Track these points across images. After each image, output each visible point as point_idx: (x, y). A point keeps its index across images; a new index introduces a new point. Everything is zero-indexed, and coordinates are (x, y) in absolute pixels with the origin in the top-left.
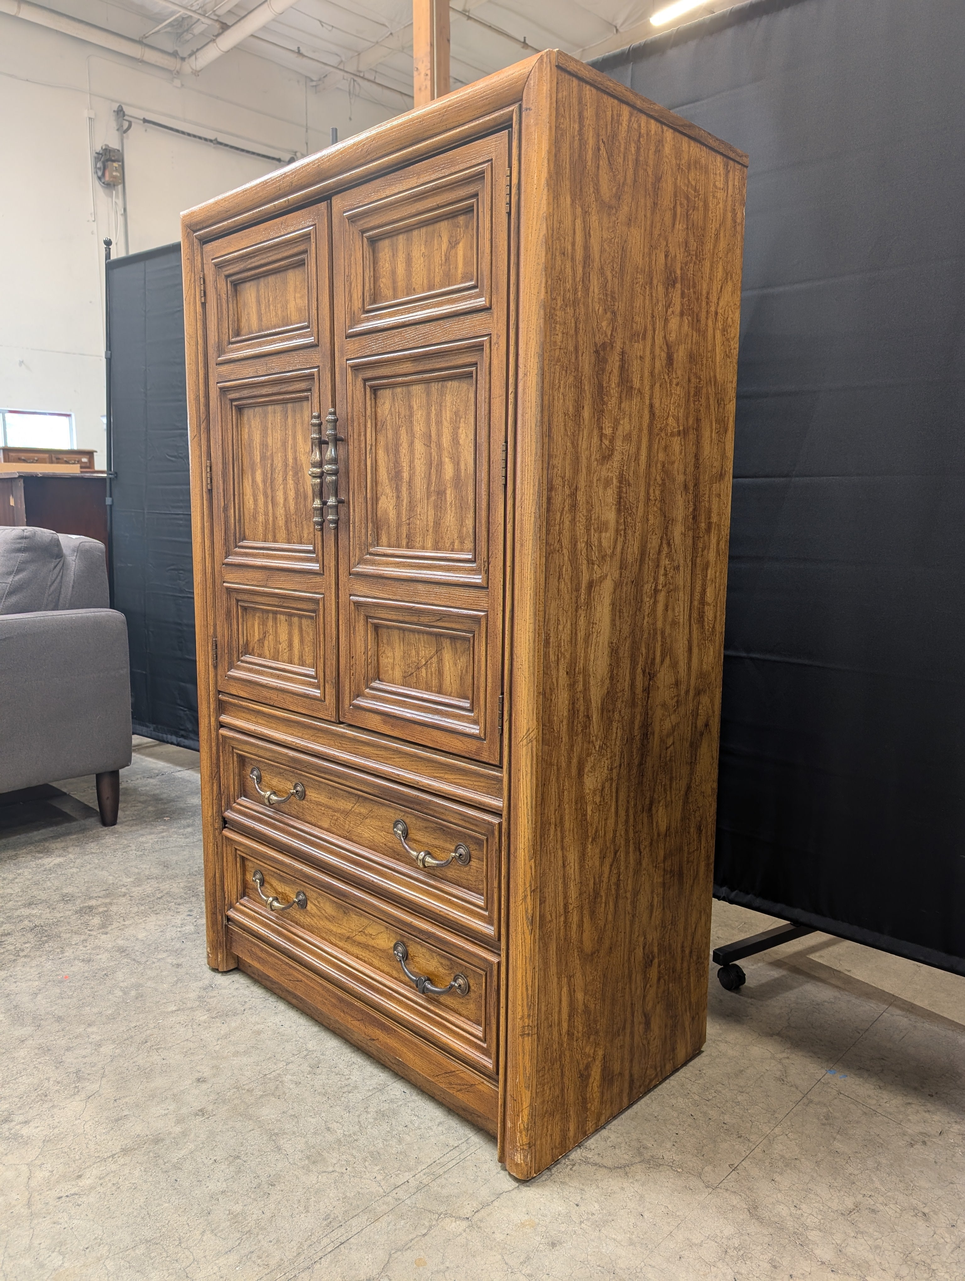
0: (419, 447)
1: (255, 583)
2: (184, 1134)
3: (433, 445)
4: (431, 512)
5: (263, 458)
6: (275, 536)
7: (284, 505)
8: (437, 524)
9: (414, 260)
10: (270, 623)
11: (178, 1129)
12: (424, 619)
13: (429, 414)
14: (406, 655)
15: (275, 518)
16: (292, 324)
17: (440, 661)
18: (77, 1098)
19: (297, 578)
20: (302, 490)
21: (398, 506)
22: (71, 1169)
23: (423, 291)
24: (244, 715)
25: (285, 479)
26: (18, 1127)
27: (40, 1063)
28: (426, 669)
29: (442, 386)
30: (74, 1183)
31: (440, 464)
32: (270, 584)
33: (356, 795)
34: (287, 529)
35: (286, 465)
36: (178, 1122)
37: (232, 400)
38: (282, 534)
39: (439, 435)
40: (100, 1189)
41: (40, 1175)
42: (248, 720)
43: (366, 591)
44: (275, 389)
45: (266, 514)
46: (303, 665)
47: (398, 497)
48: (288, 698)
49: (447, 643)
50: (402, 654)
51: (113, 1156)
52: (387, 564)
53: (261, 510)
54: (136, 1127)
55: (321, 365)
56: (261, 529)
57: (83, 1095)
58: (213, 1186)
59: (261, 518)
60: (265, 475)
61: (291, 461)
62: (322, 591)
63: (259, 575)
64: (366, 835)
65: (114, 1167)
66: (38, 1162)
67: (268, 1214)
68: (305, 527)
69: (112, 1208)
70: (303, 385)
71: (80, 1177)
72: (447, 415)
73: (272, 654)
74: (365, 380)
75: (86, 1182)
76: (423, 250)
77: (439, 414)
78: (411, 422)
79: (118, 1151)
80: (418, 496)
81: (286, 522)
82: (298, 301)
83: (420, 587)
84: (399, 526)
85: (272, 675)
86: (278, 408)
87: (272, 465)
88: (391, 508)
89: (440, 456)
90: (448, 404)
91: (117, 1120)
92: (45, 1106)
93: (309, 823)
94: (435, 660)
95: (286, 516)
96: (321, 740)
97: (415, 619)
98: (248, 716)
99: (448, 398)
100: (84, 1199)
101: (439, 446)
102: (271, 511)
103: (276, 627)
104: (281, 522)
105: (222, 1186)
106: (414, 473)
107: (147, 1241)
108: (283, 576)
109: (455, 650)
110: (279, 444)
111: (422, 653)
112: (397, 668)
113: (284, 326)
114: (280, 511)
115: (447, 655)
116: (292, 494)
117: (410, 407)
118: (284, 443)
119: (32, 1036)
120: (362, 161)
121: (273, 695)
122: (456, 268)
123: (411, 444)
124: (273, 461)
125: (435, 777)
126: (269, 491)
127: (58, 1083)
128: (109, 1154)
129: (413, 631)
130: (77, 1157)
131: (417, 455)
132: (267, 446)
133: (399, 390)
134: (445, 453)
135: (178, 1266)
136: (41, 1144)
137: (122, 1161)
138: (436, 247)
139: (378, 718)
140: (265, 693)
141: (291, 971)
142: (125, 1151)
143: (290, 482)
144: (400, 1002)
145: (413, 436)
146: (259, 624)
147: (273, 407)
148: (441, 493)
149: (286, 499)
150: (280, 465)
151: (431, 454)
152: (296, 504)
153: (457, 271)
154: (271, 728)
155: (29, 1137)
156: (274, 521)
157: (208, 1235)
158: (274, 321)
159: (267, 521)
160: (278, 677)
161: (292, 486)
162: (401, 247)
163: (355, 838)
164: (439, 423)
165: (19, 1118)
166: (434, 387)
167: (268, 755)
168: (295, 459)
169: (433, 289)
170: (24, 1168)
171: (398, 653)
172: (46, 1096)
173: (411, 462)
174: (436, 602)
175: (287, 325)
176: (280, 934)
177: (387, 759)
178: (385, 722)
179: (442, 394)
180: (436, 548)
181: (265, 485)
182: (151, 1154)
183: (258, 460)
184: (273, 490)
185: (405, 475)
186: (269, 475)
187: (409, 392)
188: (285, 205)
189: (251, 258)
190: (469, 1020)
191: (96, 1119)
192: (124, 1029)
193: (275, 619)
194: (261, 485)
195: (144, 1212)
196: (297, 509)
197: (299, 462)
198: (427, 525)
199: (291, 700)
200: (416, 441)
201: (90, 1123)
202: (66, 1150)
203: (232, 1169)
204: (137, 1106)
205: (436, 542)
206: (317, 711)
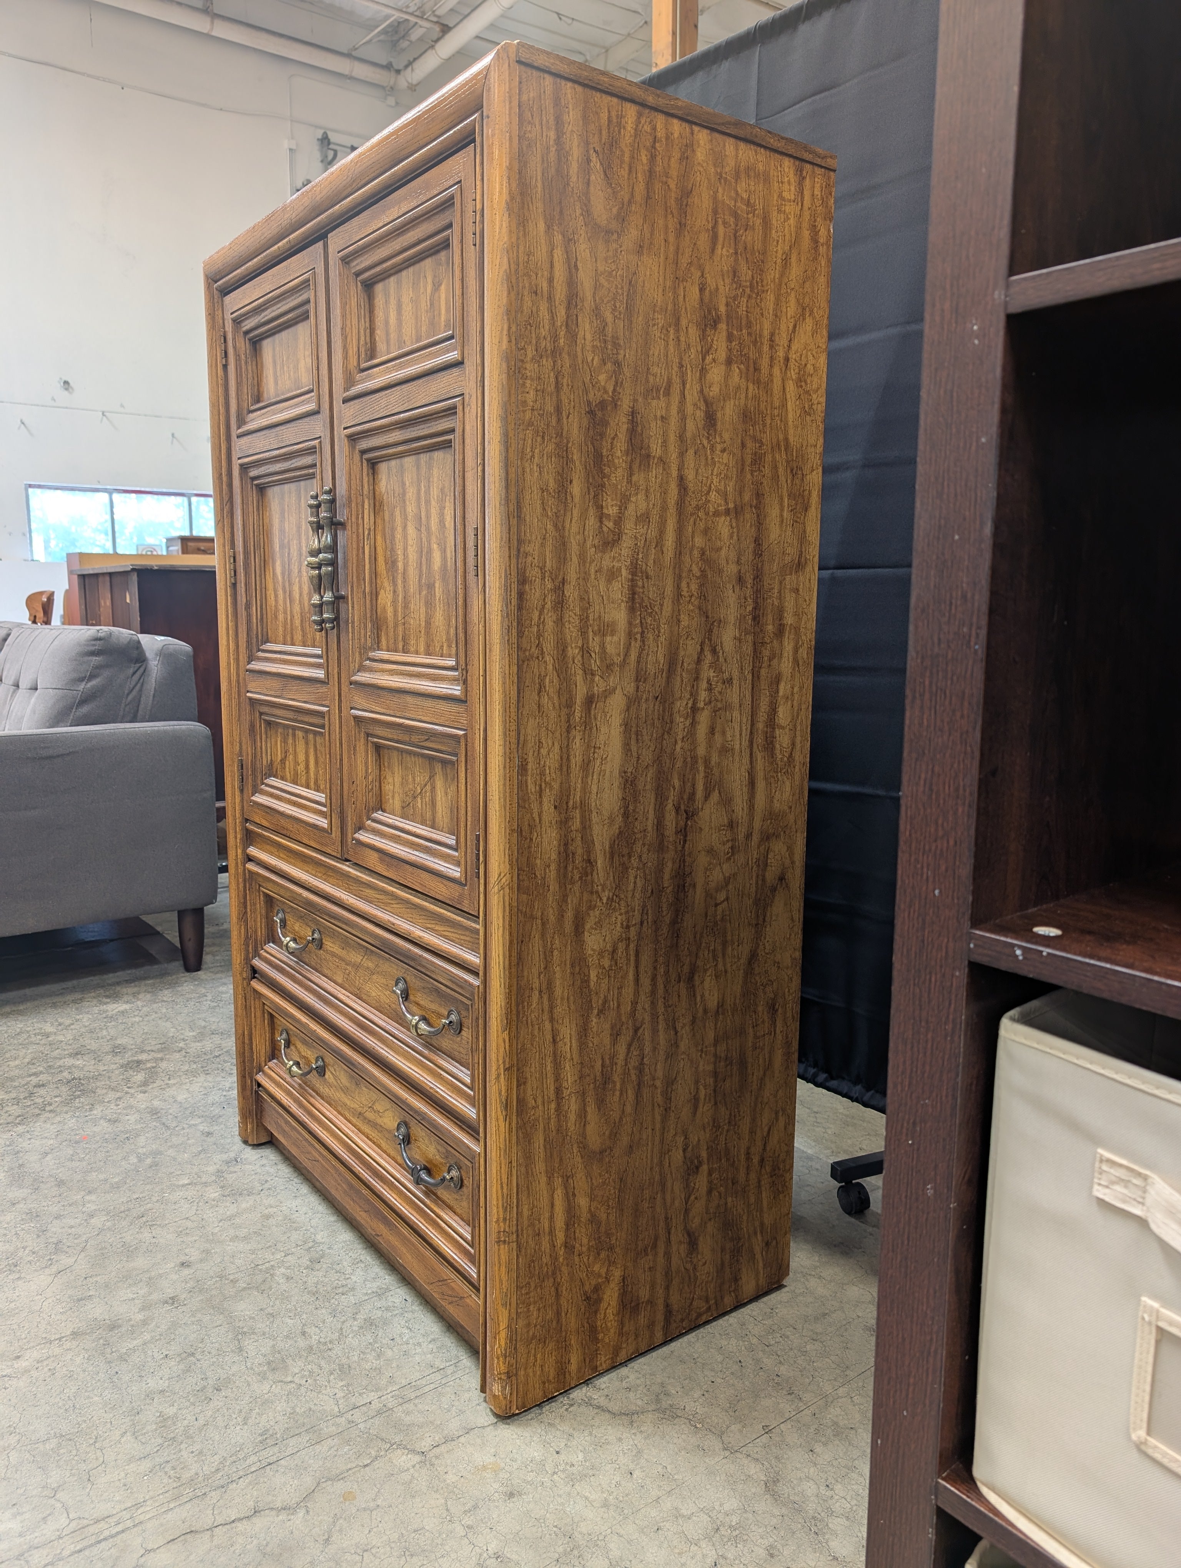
0: (411, 531)
1: (272, 693)
2: (145, 1323)
3: (423, 529)
4: (423, 610)
5: (282, 546)
6: (292, 639)
7: (300, 601)
8: (428, 623)
9: (404, 306)
10: (290, 740)
11: (140, 1317)
12: (415, 738)
13: (419, 491)
14: (404, 782)
15: (292, 617)
16: (301, 388)
17: (433, 789)
18: (47, 1271)
19: (307, 687)
21: (394, 602)
22: (12, 1349)
23: (412, 344)
25: (300, 571)
27: (23, 1229)
28: (421, 799)
29: (430, 458)
30: (9, 1363)
31: (430, 551)
32: (285, 694)
33: (364, 947)
34: (303, 630)
35: (300, 554)
36: (143, 1309)
37: (252, 479)
38: (298, 636)
39: (428, 517)
40: (34, 1373)
42: (269, 853)
43: (364, 703)
44: (288, 465)
45: (285, 613)
46: (318, 791)
47: (395, 592)
48: (301, 828)
49: (438, 767)
50: (400, 779)
51: (60, 1339)
52: (383, 672)
53: (281, 608)
54: (97, 1310)
55: (322, 435)
56: (281, 629)
57: (54, 1269)
58: (153, 1383)
59: (281, 617)
60: (283, 566)
61: (304, 549)
62: (327, 703)
63: (275, 683)
64: (374, 994)
65: (57, 1351)
67: (201, 1421)
69: (39, 1395)
70: (307, 460)
71: (18, 1357)
72: (435, 492)
73: (291, 777)
74: (362, 452)
75: (22, 1364)
76: (411, 295)
77: (428, 492)
78: (404, 501)
79: (68, 1333)
80: (412, 590)
81: (302, 621)
82: (307, 360)
83: (410, 699)
84: (396, 626)
85: (289, 802)
86: (292, 487)
87: (289, 554)
88: (389, 604)
89: (429, 542)
90: (435, 479)
91: (79, 1300)
92: (11, 1277)
93: (326, 977)
94: (428, 788)
95: (301, 614)
96: (331, 880)
97: (406, 738)
98: (271, 849)
99: (435, 472)
100: (14, 1382)
101: (428, 529)
102: (289, 609)
103: (295, 746)
104: (297, 622)
105: (163, 1384)
106: (408, 562)
107: (62, 1436)
108: (296, 686)
109: (446, 776)
110: (295, 529)
111: (418, 779)
112: (397, 798)
113: (295, 390)
114: (297, 609)
115: (439, 783)
117: (403, 484)
118: (298, 529)
119: (25, 1199)
120: (349, 189)
121: (290, 825)
122: (440, 314)
123: (405, 527)
124: (289, 549)
125: (427, 928)
126: (287, 585)
127: (34, 1253)
128: (57, 1336)
129: (410, 753)
130: (23, 1336)
131: (410, 542)
132: (284, 532)
133: (393, 463)
134: (434, 539)
135: (83, 1466)
137: (68, 1345)
138: (422, 290)
139: (375, 855)
140: (283, 822)
141: (310, 1149)
142: (75, 1334)
144: (400, 1193)
145: (406, 519)
146: (281, 742)
147: (288, 485)
148: (431, 587)
149: (301, 595)
150: (295, 554)
151: (421, 539)
153: (440, 318)
154: (290, 863)
156: (291, 620)
157: (128, 1436)
158: (287, 383)
159: (286, 620)
160: (295, 804)
162: (392, 291)
163: (364, 997)
164: (428, 502)
166: (424, 457)
167: (287, 895)
169: (421, 341)
171: (398, 780)
172: (16, 1266)
173: (405, 549)
174: (423, 718)
175: (298, 389)
176: (301, 1105)
178: (382, 861)
179: (430, 468)
180: (428, 653)
181: (283, 578)
182: (101, 1341)
183: (278, 549)
184: (290, 584)
185: (400, 565)
186: (287, 566)
187: (402, 466)
189: (263, 310)
190: (462, 1219)
191: (58, 1297)
192: (125, 1200)
193: (293, 736)
194: (280, 579)
195: (70, 1403)
198: (420, 625)
199: (304, 831)
200: (409, 524)
201: (50, 1300)
202: (15, 1327)
203: (182, 1366)
204: (107, 1286)
205: (428, 646)
206: (326, 845)
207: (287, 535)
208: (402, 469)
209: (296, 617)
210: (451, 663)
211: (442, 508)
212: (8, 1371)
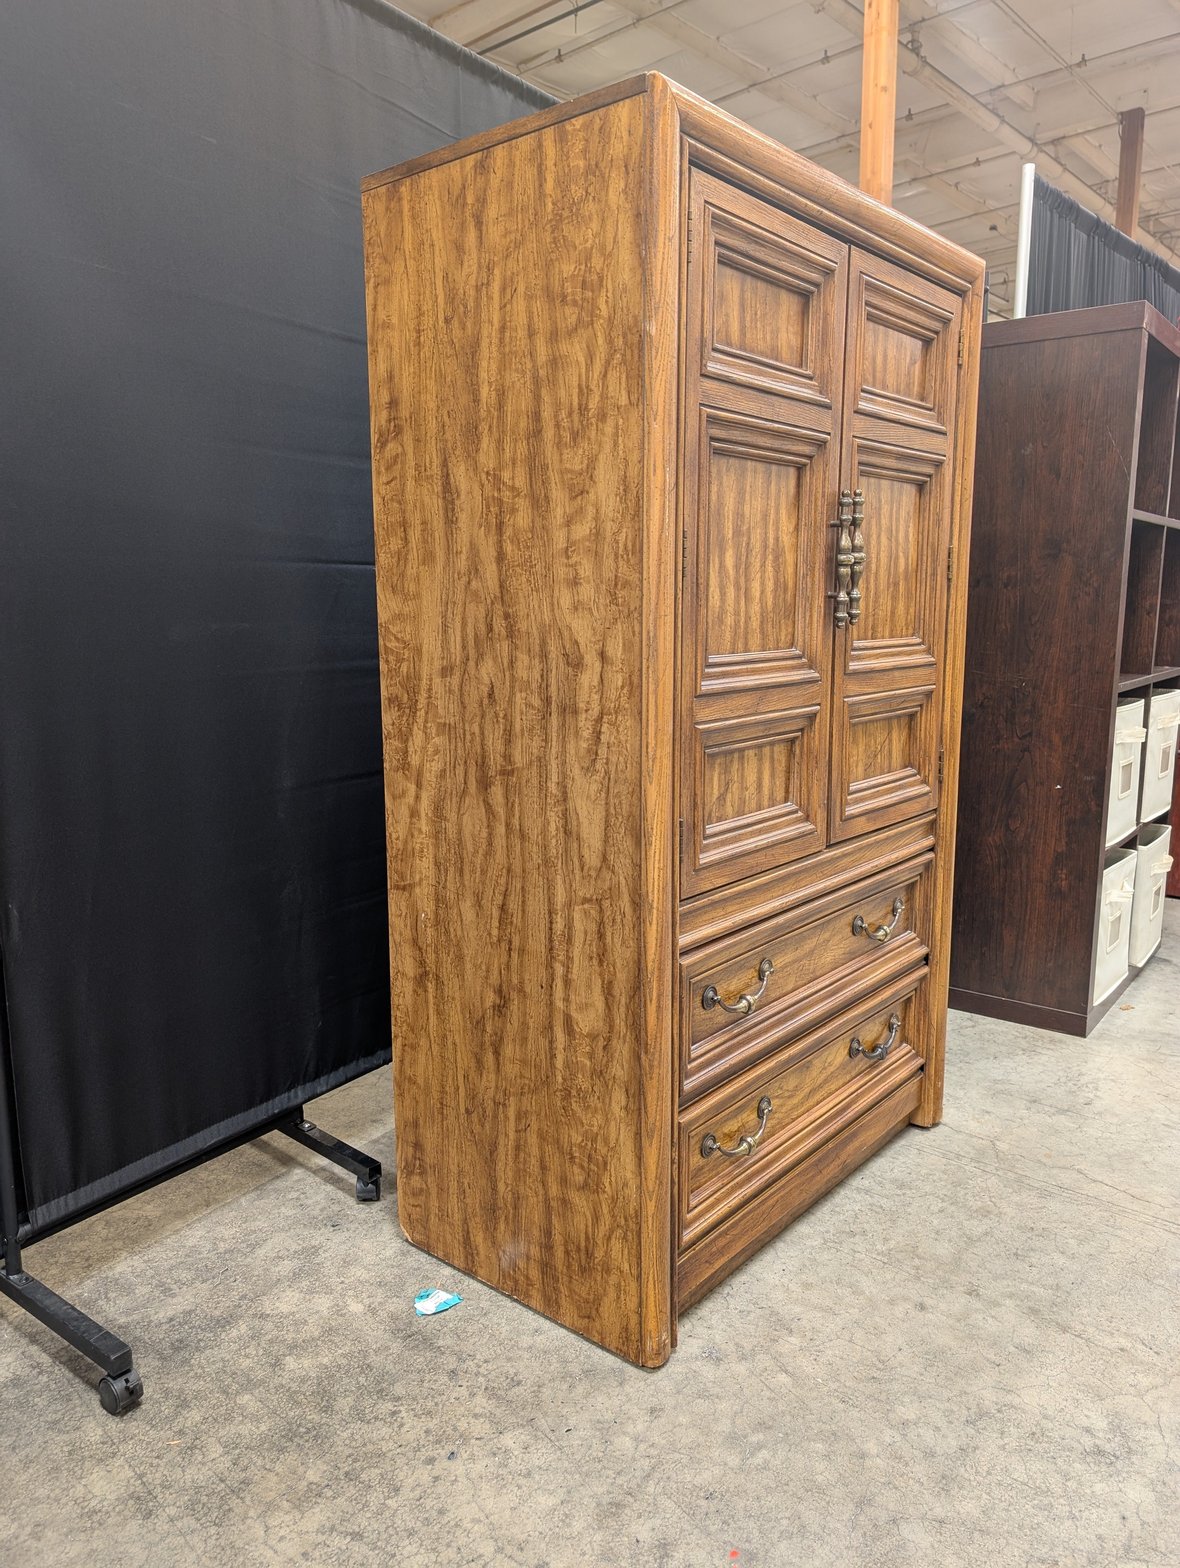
0: (884, 540)
1: (742, 712)
2: (1011, 1296)
3: (893, 540)
4: (890, 603)
5: (737, 533)
6: (746, 644)
7: (761, 600)
8: (893, 613)
9: (889, 357)
10: (736, 765)
11: (1008, 1302)
13: (892, 509)
14: (867, 745)
15: (748, 618)
16: (781, 361)
17: (891, 741)
18: (1017, 1401)
19: (793, 692)
20: (782, 580)
21: (866, 598)
22: (1119, 1360)
23: (893, 392)
24: (705, 917)
25: (763, 565)
26: (1101, 1435)
27: (977, 1472)
28: (881, 754)
29: (901, 487)
31: (897, 558)
32: (762, 708)
33: (825, 922)
34: (762, 632)
35: (765, 547)
36: (998, 1305)
37: (713, 439)
38: (755, 640)
39: (897, 531)
40: (1124, 1329)
41: (1145, 1381)
42: (712, 920)
43: (857, 689)
44: (777, 444)
45: (737, 613)
46: (775, 805)
47: (867, 588)
48: (777, 850)
49: (895, 723)
50: (863, 747)
51: (1079, 1336)
52: (869, 657)
53: (730, 609)
54: (1028, 1333)
55: (832, 432)
56: (728, 636)
57: (1009, 1398)
58: (1061, 1260)
59: (729, 620)
60: (738, 557)
61: (771, 541)
62: (818, 701)
63: (746, 700)
64: (828, 959)
65: (1091, 1330)
66: (1132, 1390)
68: (783, 627)
70: (806, 449)
71: (1122, 1350)
72: (903, 514)
73: (736, 809)
74: (860, 463)
75: (1124, 1342)
76: (895, 352)
77: (898, 512)
78: (880, 515)
80: (882, 588)
81: (762, 622)
82: (791, 337)
83: (897, 674)
84: (867, 618)
85: (753, 834)
86: (760, 467)
87: (748, 544)
89: (897, 550)
90: (904, 504)
92: (1050, 1425)
93: (774, 1001)
94: (887, 743)
95: (762, 615)
96: (803, 883)
97: (887, 707)
98: (714, 914)
99: (904, 498)
100: (1143, 1335)
101: (897, 540)
102: (743, 610)
103: (743, 769)
104: (755, 624)
105: (1056, 1256)
106: (880, 565)
108: (776, 694)
109: (899, 726)
110: (759, 516)
111: (878, 740)
112: (860, 764)
113: (772, 358)
114: (755, 608)
115: (895, 735)
116: (770, 585)
117: (880, 501)
118: (765, 517)
119: (923, 1518)
121: (760, 858)
124: (749, 538)
126: (742, 581)
127: (1002, 1433)
128: (1078, 1339)
129: (872, 721)
131: (883, 548)
132: (743, 515)
133: (872, 480)
134: (900, 549)
136: (1108, 1400)
137: (1079, 1327)
138: (903, 356)
139: (863, 818)
140: (750, 861)
142: (1065, 1329)
143: (770, 569)
145: (880, 529)
146: (720, 774)
147: (754, 463)
148: (896, 584)
149: (763, 592)
150: (758, 545)
152: (775, 598)
153: (914, 387)
155: (1107, 1417)
156: (746, 622)
157: (1112, 1249)
158: (761, 346)
159: (737, 623)
160: (760, 832)
161: (771, 575)
162: (881, 337)
163: (817, 974)
164: (898, 520)
165: (1088, 1442)
166: (897, 485)
168: (777, 539)
170: (1148, 1398)
172: (1034, 1434)
173: (878, 554)
175: (777, 360)
177: (860, 859)
178: (868, 820)
179: (901, 494)
180: (892, 636)
181: (737, 572)
182: (1055, 1309)
183: (730, 535)
184: (747, 580)
185: (873, 566)
186: (744, 559)
187: (879, 485)
188: (814, 213)
191: (1039, 1369)
193: (742, 758)
194: (732, 572)
195: (1122, 1292)
196: (775, 605)
197: (780, 545)
198: (886, 615)
199: (781, 851)
200: (883, 534)
201: (1047, 1373)
202: (1098, 1375)
203: (1032, 1254)
204: (995, 1344)
205: (892, 631)
206: (808, 848)
207: (746, 520)
208: (879, 489)
209: (753, 618)
210: (919, 640)
211: (908, 527)
212: (1140, 1346)
